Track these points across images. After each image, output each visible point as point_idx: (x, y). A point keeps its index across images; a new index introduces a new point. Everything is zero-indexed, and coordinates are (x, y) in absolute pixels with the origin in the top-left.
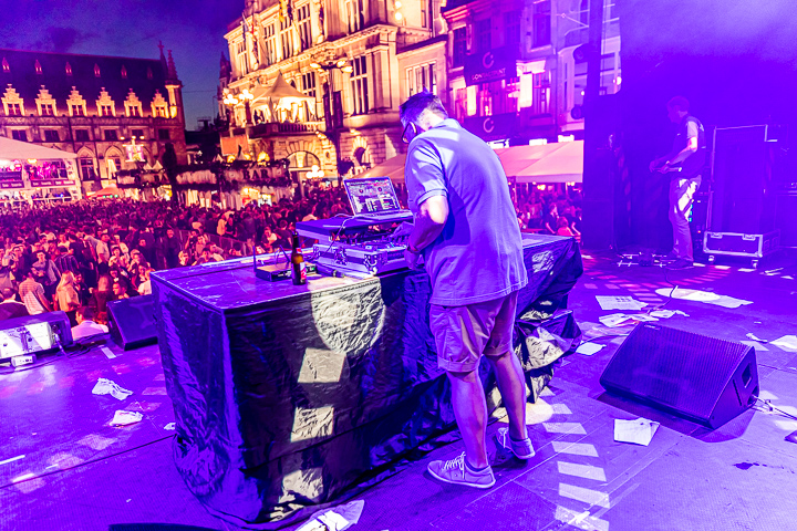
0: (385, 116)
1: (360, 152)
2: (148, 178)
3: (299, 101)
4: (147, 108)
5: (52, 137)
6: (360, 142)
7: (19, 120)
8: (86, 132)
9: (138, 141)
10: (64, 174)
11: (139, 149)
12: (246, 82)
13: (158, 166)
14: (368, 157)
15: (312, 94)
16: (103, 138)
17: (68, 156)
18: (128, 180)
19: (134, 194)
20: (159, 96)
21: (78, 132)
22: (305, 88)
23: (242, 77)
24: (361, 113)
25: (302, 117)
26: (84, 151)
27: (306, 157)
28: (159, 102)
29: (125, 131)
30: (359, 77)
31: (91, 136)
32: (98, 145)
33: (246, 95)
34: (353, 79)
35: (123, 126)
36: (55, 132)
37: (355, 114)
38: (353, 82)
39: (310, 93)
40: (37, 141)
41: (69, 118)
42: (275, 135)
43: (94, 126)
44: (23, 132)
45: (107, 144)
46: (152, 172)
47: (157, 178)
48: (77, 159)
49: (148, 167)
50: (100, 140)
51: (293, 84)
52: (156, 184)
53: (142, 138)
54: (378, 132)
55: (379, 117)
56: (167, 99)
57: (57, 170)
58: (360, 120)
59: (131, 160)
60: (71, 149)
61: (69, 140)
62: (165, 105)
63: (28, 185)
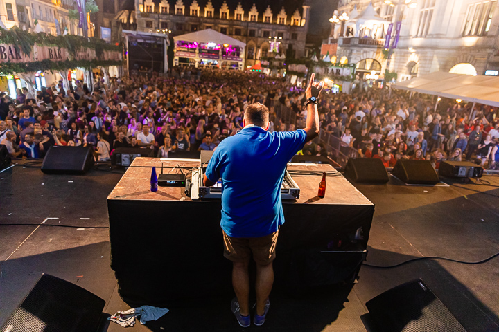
0: (438, 40)
1: (412, 65)
2: (276, 63)
3: (379, 23)
4: (289, 19)
5: (238, 33)
6: (414, 57)
7: (225, 22)
8: (254, 31)
9: (278, 40)
10: (238, 55)
11: (277, 45)
12: (349, 7)
13: (283, 56)
14: (417, 69)
15: (389, 19)
16: (262, 35)
17: (242, 45)
18: (266, 63)
19: (267, 72)
20: (297, 13)
21: (251, 31)
22: (386, 14)
23: (347, 4)
24: (421, 37)
25: (379, 34)
26: (251, 42)
27: (373, 63)
28: (296, 16)
29: (274, 32)
30: (427, 9)
31: (256, 34)
32: (259, 39)
33: (344, 17)
34: (422, 10)
35: (274, 30)
36: (240, 30)
37: (416, 36)
38: (422, 13)
39: (389, 18)
40: (231, 34)
41: (248, 22)
42: (355, 46)
43: (259, 28)
44: (225, 29)
45: (263, 39)
46: (279, 60)
47: (280, 64)
48: (246, 47)
49: (277, 57)
50: (260, 37)
51: (378, 12)
52: (280, 68)
53: (281, 38)
54: (429, 53)
55: (434, 42)
56: (301, 14)
57: (236, 51)
58: (418, 42)
59: (271, 51)
60: (245, 41)
61: (245, 35)
62: (299, 18)
63: (221, 58)
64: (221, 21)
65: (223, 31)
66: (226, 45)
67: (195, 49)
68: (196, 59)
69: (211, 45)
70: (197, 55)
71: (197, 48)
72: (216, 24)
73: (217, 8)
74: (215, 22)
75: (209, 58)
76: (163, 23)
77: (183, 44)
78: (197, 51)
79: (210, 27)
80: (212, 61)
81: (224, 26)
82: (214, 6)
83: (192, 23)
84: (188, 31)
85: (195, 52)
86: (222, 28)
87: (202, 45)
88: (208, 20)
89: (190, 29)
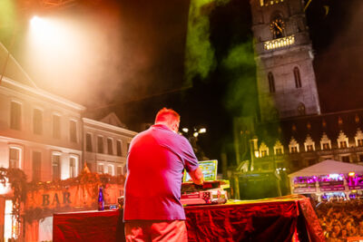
7: (345, 151)
40: (355, 162)
44: (348, 157)
63: (347, 188)
64: (341, 151)
65: (346, 160)
66: (352, 174)
67: (314, 184)
68: (318, 193)
69: (334, 176)
70: (318, 190)
71: (317, 182)
72: (335, 155)
73: (334, 138)
74: (334, 153)
75: (332, 190)
76: (278, 164)
77: (301, 180)
78: (317, 185)
79: (330, 159)
80: (336, 193)
81: (345, 155)
82: (329, 138)
83: (309, 158)
84: (306, 167)
85: (315, 187)
86: (343, 158)
87: (323, 178)
88: (326, 152)
89: (307, 164)
